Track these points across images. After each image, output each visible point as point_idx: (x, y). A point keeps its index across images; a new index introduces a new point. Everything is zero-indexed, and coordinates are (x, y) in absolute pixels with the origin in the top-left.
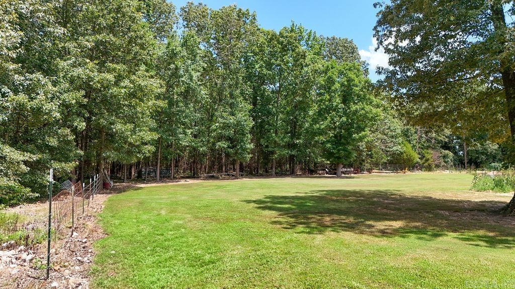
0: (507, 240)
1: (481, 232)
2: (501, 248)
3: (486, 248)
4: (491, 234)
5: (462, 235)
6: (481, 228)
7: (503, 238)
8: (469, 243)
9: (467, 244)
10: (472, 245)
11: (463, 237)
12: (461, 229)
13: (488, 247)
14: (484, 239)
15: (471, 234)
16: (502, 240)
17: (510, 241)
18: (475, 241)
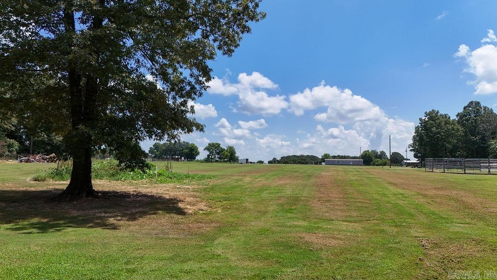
0: (59, 223)
1: (35, 220)
2: (52, 232)
3: (38, 235)
4: (45, 220)
5: (16, 225)
6: (36, 216)
7: (56, 222)
8: (22, 232)
9: (19, 233)
10: (25, 233)
11: (17, 226)
12: (16, 219)
13: (41, 233)
14: (38, 226)
15: (26, 223)
16: (54, 224)
17: (61, 224)
18: (28, 229)
